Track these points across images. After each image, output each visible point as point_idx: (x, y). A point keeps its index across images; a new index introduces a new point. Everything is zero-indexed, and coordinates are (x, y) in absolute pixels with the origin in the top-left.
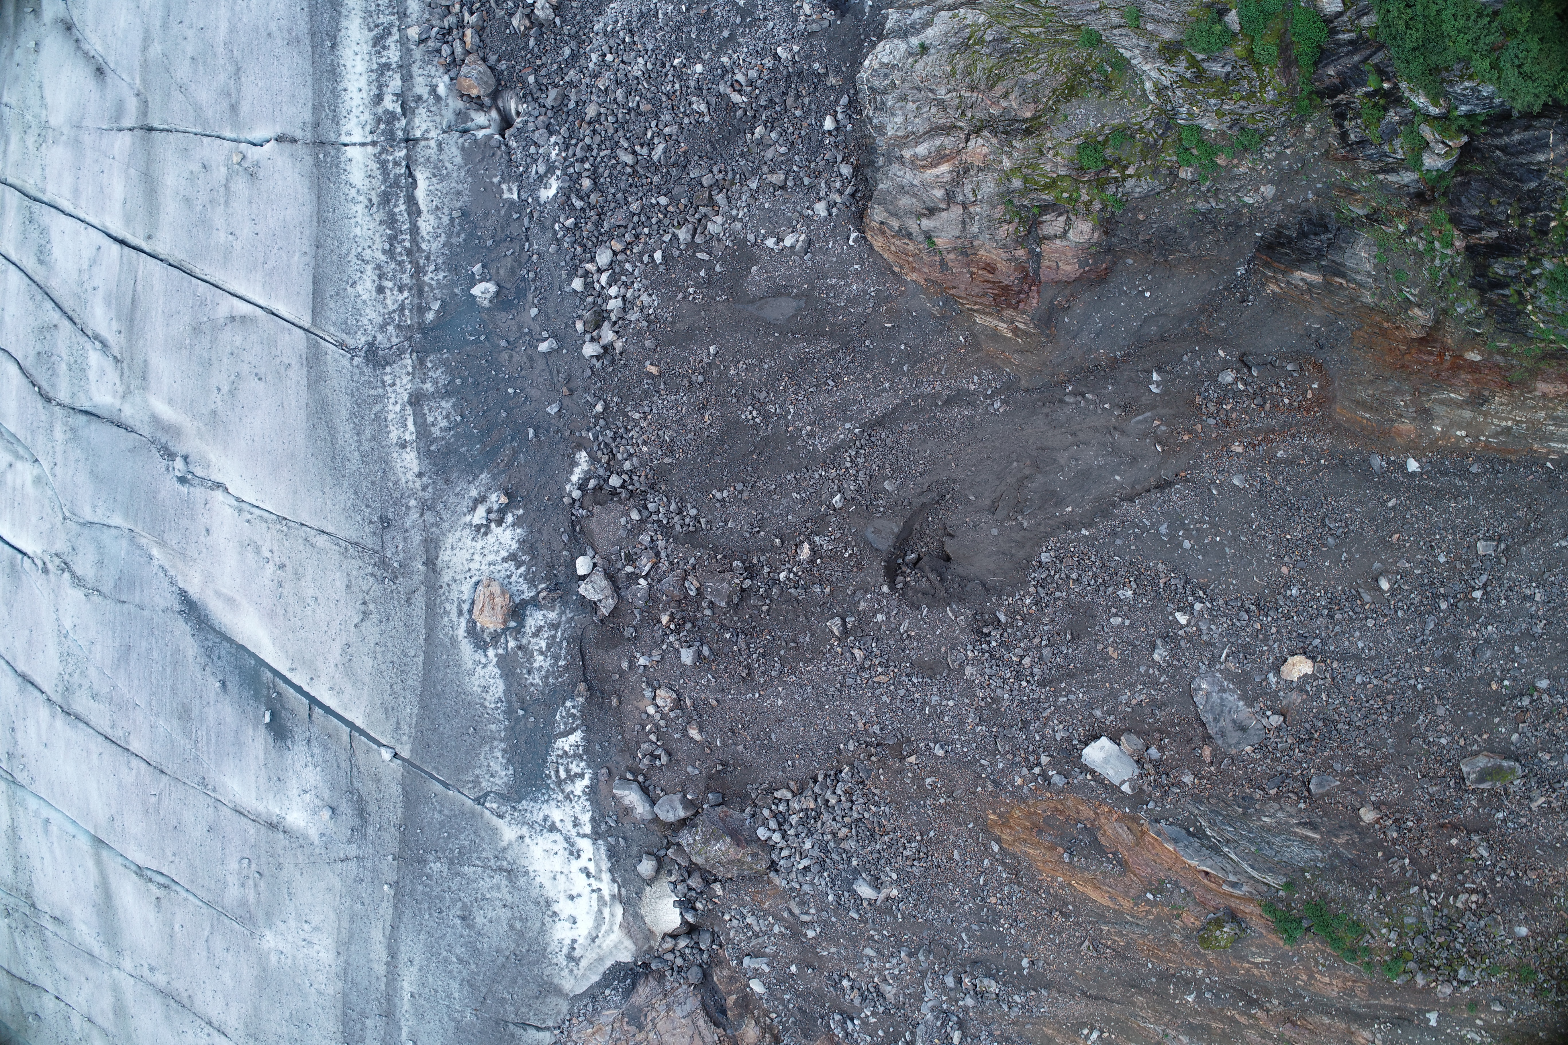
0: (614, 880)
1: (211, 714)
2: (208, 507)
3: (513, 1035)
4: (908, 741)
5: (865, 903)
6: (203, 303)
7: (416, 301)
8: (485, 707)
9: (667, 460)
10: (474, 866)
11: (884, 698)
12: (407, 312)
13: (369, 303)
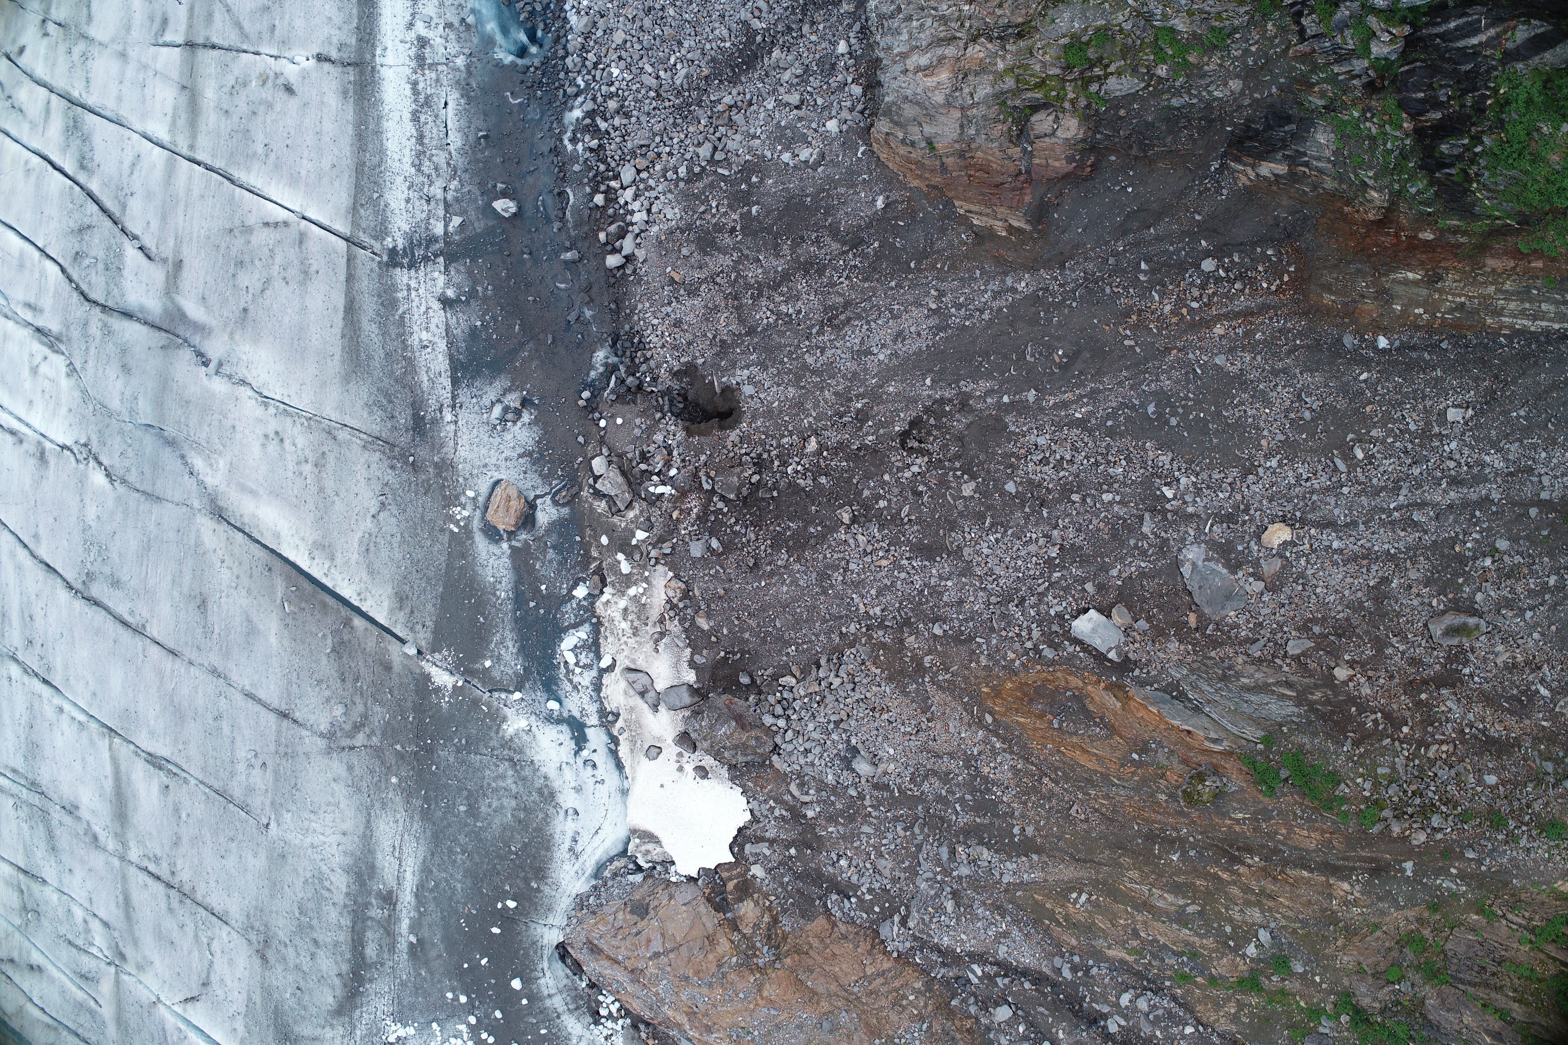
4: (907, 622)
5: (863, 780)
11: (885, 581)
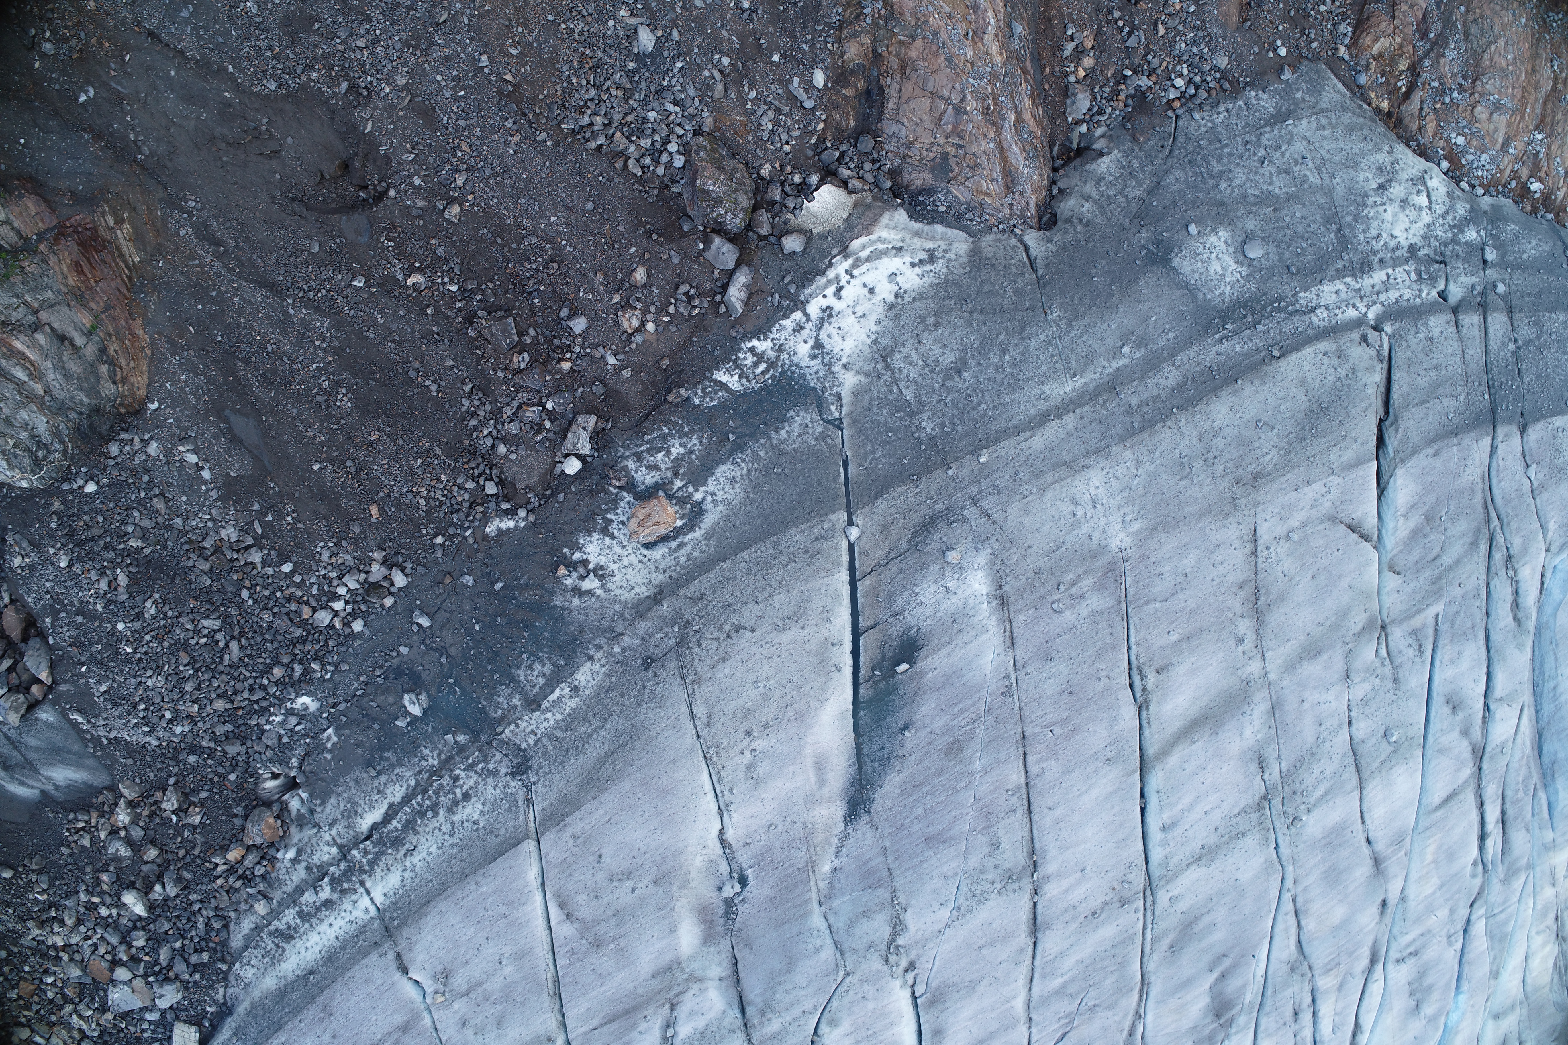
0: (830, 265)
1: (939, 724)
2: (749, 841)
3: (1047, 266)
4: (500, 92)
5: (657, 33)
6: (572, 952)
7: (457, 759)
8: (749, 471)
9: (438, 451)
10: (901, 391)
11: (478, 134)
12: (470, 761)
13: (482, 799)
